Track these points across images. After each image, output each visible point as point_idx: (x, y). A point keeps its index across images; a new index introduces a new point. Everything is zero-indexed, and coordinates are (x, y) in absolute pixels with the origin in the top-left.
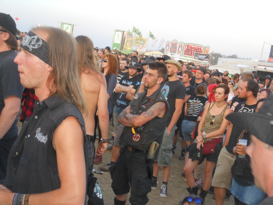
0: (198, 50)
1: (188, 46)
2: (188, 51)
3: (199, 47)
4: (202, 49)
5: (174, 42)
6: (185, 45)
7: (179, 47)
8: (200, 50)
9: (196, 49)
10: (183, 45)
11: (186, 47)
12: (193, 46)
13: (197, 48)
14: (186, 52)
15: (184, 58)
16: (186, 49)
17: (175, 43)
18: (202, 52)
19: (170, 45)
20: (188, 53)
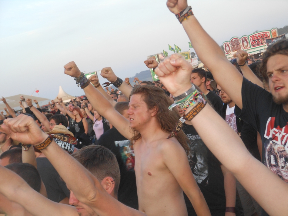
0: (264, 36)
1: (252, 37)
2: (255, 42)
3: (264, 33)
4: (268, 33)
5: (233, 40)
6: (249, 37)
7: (243, 42)
8: (266, 35)
9: (261, 37)
10: (246, 38)
11: (251, 39)
12: (257, 35)
13: (262, 35)
14: (254, 44)
15: (253, 50)
16: (252, 41)
17: (236, 40)
18: (268, 37)
19: (230, 45)
20: (255, 44)
